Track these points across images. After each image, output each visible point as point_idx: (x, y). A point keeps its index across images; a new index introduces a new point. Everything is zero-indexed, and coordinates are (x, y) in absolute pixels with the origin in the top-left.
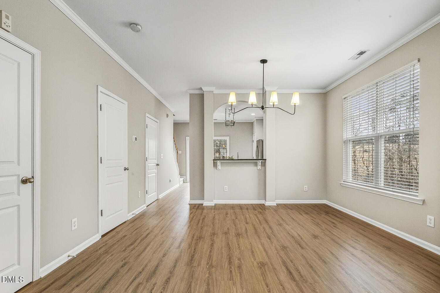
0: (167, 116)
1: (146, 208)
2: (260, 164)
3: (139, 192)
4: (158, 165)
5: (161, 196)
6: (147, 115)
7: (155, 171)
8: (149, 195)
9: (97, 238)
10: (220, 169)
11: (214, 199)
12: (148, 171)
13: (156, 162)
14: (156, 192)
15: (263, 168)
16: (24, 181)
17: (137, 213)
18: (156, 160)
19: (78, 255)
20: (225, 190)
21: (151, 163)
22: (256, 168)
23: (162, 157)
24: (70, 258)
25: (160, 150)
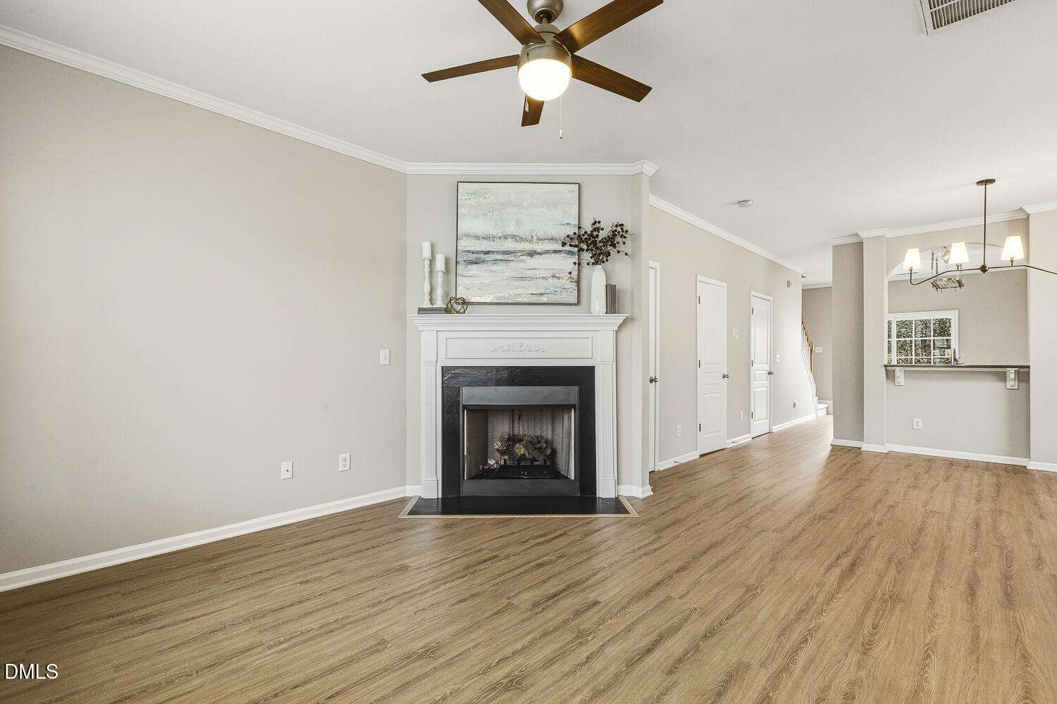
0: (789, 283)
1: (750, 439)
2: (1012, 376)
3: (742, 413)
4: (770, 373)
5: (777, 428)
6: (753, 293)
7: (766, 383)
8: (755, 421)
9: (694, 455)
10: (903, 383)
11: (888, 442)
12: (754, 383)
13: (767, 368)
14: (767, 418)
15: (1023, 385)
16: (651, 381)
17: (740, 443)
18: (767, 363)
19: (685, 464)
20: (915, 427)
21: (759, 370)
22: (1001, 384)
23: (778, 361)
24: (676, 464)
25: (774, 348)
